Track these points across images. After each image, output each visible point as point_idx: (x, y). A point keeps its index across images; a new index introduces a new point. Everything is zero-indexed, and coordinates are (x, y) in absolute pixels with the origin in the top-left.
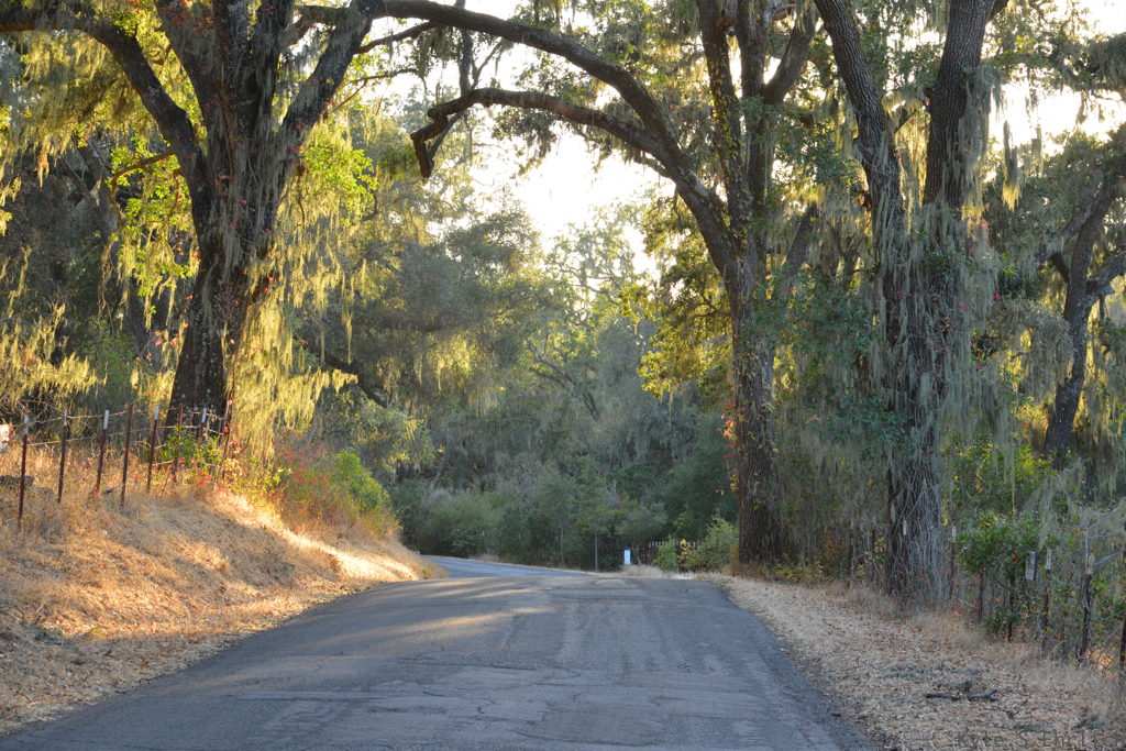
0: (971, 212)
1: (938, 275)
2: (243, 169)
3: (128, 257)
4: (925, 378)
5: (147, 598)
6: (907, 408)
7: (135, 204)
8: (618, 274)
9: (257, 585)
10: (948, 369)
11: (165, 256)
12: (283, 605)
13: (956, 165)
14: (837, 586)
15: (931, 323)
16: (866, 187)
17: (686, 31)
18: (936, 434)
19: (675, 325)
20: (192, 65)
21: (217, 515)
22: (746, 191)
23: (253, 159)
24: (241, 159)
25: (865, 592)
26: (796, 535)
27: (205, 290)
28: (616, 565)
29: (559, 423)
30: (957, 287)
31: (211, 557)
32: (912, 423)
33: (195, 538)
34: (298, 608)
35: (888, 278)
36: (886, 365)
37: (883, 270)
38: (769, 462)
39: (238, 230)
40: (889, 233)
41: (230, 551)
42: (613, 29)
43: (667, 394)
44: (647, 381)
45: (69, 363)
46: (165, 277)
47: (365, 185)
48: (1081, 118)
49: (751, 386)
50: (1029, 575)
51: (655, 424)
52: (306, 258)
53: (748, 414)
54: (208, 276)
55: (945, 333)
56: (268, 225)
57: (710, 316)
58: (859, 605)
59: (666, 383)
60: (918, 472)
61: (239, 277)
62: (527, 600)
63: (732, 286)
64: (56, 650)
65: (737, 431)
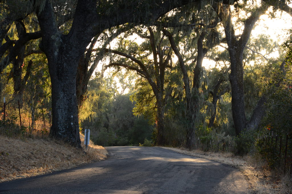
0: (200, 89)
1: (195, 99)
2: (83, 79)
4: (193, 115)
6: (190, 120)
10: (196, 114)
13: (198, 82)
15: (194, 106)
16: (184, 85)
18: (194, 124)
19: (140, 103)
23: (85, 77)
24: (83, 77)
25: (183, 148)
26: (168, 140)
30: (198, 101)
32: (190, 122)
35: (187, 100)
36: (187, 113)
37: (187, 98)
38: (163, 128)
40: (188, 92)
43: (138, 116)
44: (134, 113)
48: (216, 66)
50: (210, 143)
53: (160, 120)
55: (196, 108)
59: (138, 113)
60: (191, 130)
61: (82, 97)
65: (158, 123)
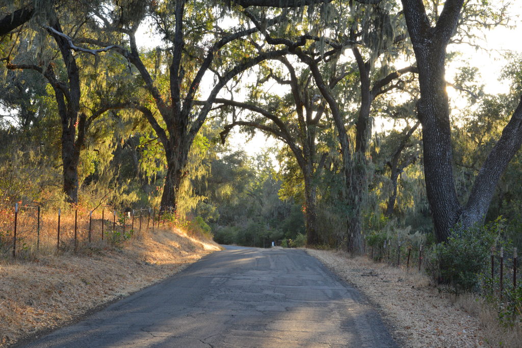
0: (367, 154)
1: (359, 170)
2: (180, 144)
3: (144, 166)
4: (357, 197)
5: (165, 255)
6: (352, 205)
7: (146, 152)
8: (268, 166)
9: (187, 252)
10: (362, 194)
11: (153, 165)
12: (197, 257)
13: (364, 142)
14: (334, 250)
15: (358, 182)
16: (341, 148)
17: (290, 104)
18: (359, 211)
19: (287, 182)
20: (165, 118)
21: (175, 234)
22: (308, 147)
23: (182, 142)
24: (179, 141)
25: (342, 252)
26: (322, 237)
27: (170, 176)
28: (269, 246)
29: (252, 207)
30: (364, 173)
31: (177, 245)
32: (353, 208)
33: (172, 240)
34: (200, 257)
35: (347, 171)
36: (346, 193)
37: (345, 169)
38: (315, 218)
39: (179, 160)
40: (347, 159)
41: (180, 243)
42: (270, 103)
43: (285, 200)
44: (280, 196)
45: (131, 195)
46: (154, 171)
47: (206, 146)
48: (395, 126)
49: (310, 199)
50: (385, 246)
51: (279, 207)
52: (196, 167)
53: (309, 206)
54: (171, 172)
55: (361, 185)
56: (186, 158)
57: (297, 179)
58: (341, 255)
59: (285, 197)
60: (355, 221)
61: (179, 172)
62: (257, 255)
63: (305, 171)
64: (151, 267)
65: (306, 210)
